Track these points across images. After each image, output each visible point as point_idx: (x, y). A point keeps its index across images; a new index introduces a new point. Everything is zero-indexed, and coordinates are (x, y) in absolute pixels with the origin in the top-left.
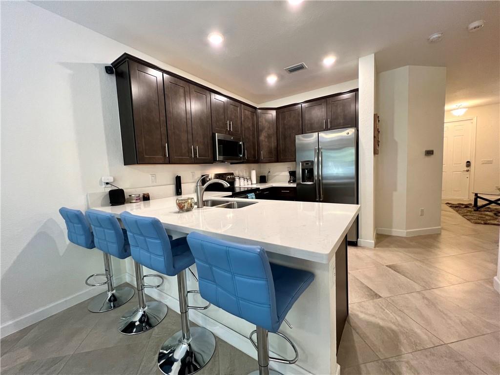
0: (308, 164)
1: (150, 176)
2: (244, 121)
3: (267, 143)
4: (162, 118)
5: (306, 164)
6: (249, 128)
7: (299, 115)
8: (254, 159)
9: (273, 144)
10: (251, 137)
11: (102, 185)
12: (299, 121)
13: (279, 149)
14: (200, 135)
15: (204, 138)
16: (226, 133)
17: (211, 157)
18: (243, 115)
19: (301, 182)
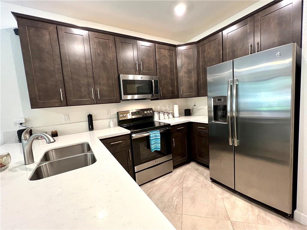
0: (220, 100)
1: (63, 115)
2: (159, 60)
3: (188, 79)
4: (57, 66)
5: (218, 100)
6: (165, 66)
7: (219, 44)
8: (174, 95)
9: (194, 79)
10: (169, 75)
11: (17, 125)
12: (220, 50)
13: (199, 83)
14: (103, 78)
15: (108, 79)
16: (135, 73)
17: (117, 97)
18: (158, 54)
19: (213, 121)
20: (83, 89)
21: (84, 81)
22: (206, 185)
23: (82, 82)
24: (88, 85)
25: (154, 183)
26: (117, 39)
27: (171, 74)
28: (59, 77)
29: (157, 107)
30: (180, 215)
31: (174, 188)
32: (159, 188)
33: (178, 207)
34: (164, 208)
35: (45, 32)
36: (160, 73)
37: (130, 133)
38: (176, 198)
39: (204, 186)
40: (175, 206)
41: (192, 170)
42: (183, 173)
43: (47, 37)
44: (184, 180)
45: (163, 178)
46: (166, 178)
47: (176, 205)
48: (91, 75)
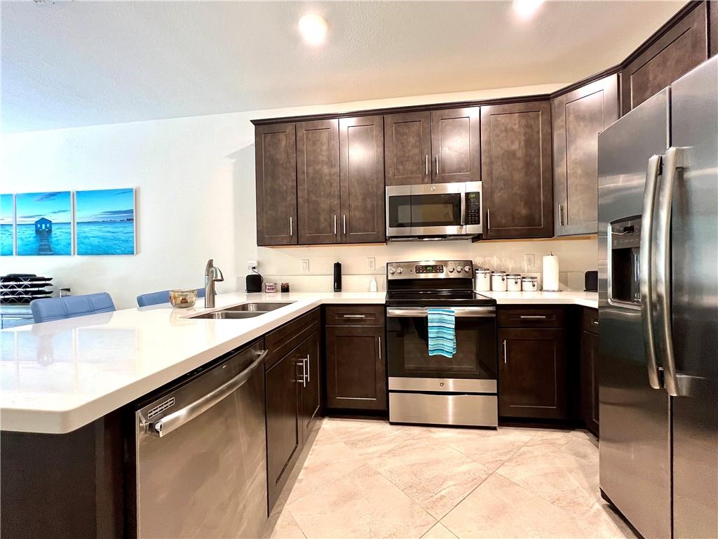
0: (632, 228)
1: (301, 261)
4: (290, 184)
6: (509, 154)
8: (534, 227)
10: (518, 176)
14: (356, 196)
15: (364, 199)
16: (423, 180)
17: (378, 232)
18: (486, 129)
19: (609, 301)
20: (322, 218)
21: (325, 204)
22: (574, 503)
23: (322, 205)
24: (331, 211)
25: (431, 432)
26: (389, 119)
27: (526, 174)
28: (291, 199)
29: (489, 258)
30: (431, 519)
31: (467, 463)
32: (433, 446)
33: (442, 502)
34: (411, 486)
35: (282, 136)
36: (490, 173)
37: (384, 302)
38: (455, 485)
39: (564, 504)
40: (436, 497)
41: (563, 448)
42: (526, 444)
43: (284, 143)
44: (515, 460)
45: (459, 433)
46: (468, 436)
47: (441, 496)
48: (337, 193)
